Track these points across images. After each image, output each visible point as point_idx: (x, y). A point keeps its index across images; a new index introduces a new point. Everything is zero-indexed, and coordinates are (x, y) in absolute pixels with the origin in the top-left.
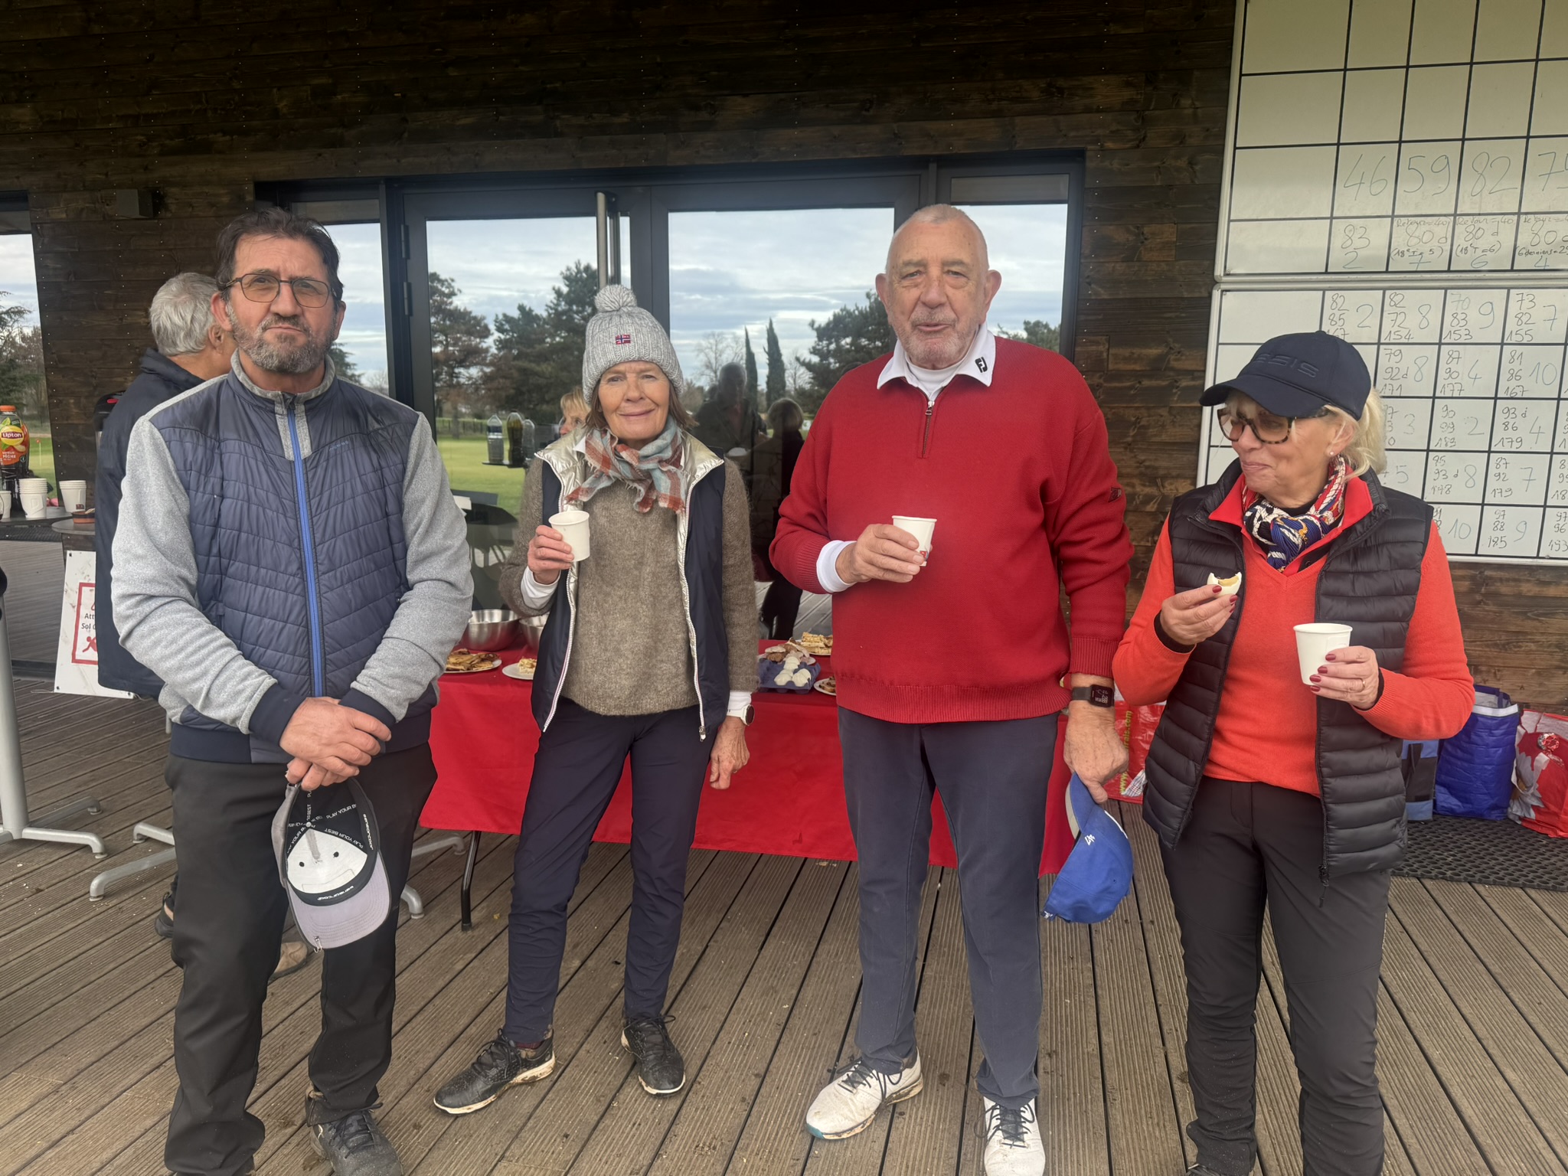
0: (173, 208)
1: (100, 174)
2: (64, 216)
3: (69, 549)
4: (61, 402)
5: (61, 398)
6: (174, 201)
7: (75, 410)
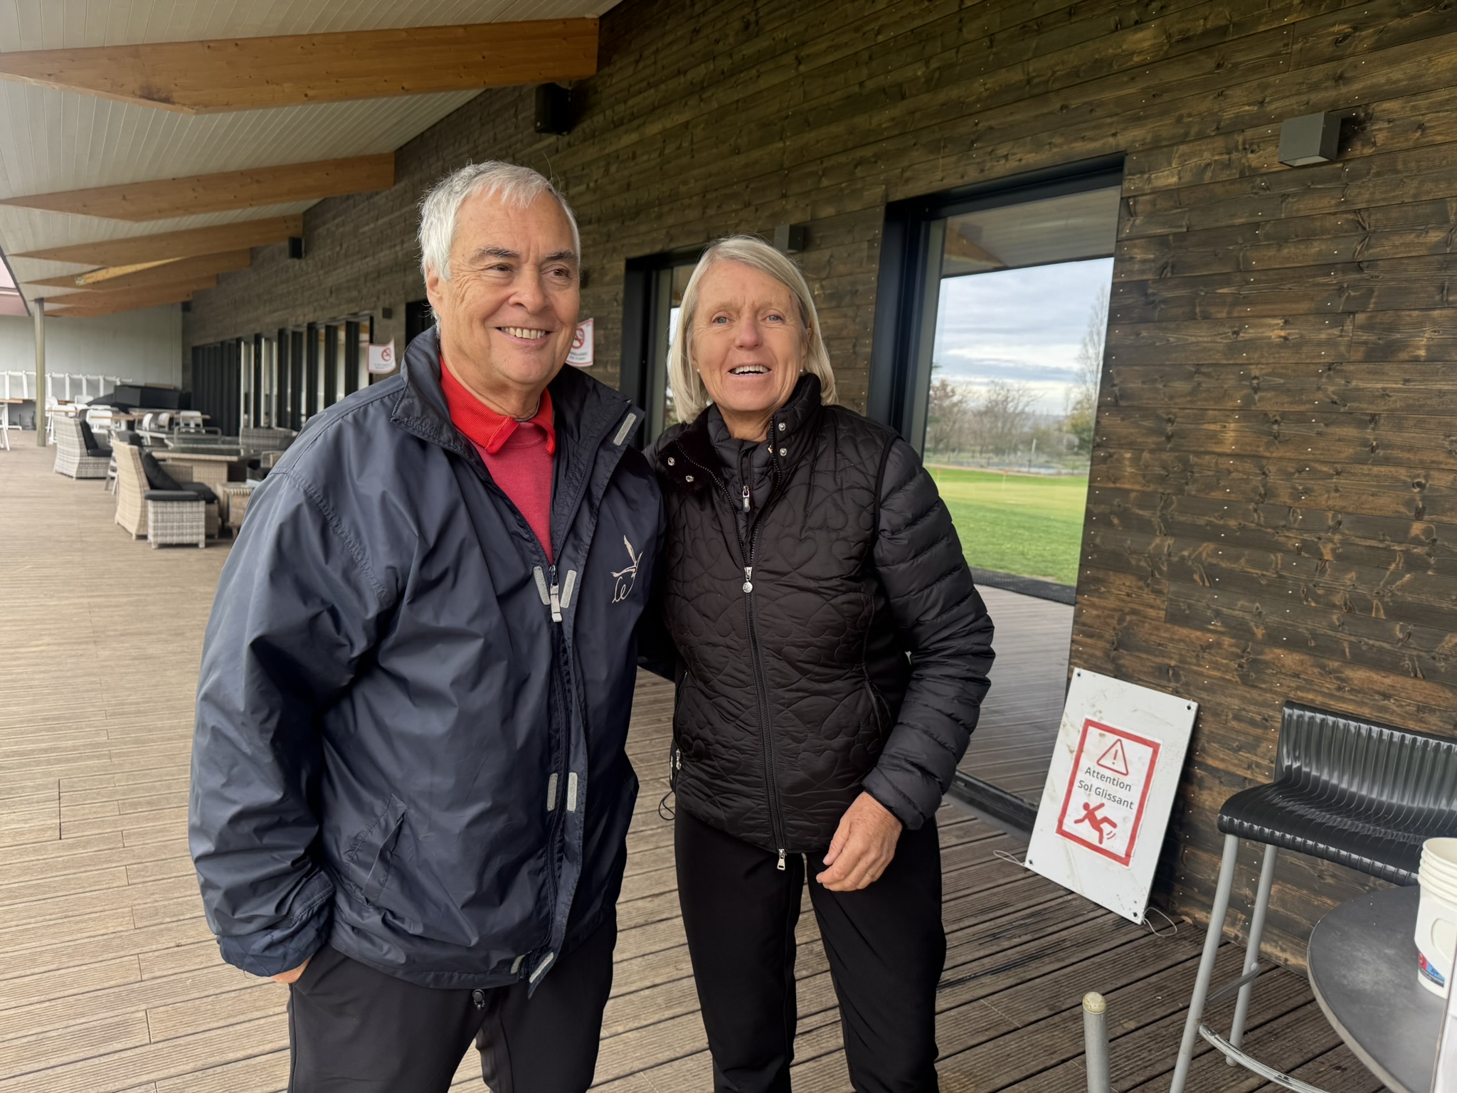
0: (1380, 138)
1: (1249, 105)
2: (1174, 180)
3: (1079, 666)
4: (1111, 456)
5: (1112, 451)
6: (1386, 125)
7: (1129, 469)
